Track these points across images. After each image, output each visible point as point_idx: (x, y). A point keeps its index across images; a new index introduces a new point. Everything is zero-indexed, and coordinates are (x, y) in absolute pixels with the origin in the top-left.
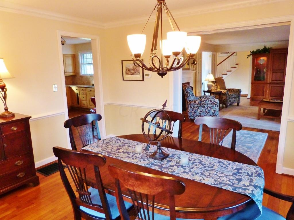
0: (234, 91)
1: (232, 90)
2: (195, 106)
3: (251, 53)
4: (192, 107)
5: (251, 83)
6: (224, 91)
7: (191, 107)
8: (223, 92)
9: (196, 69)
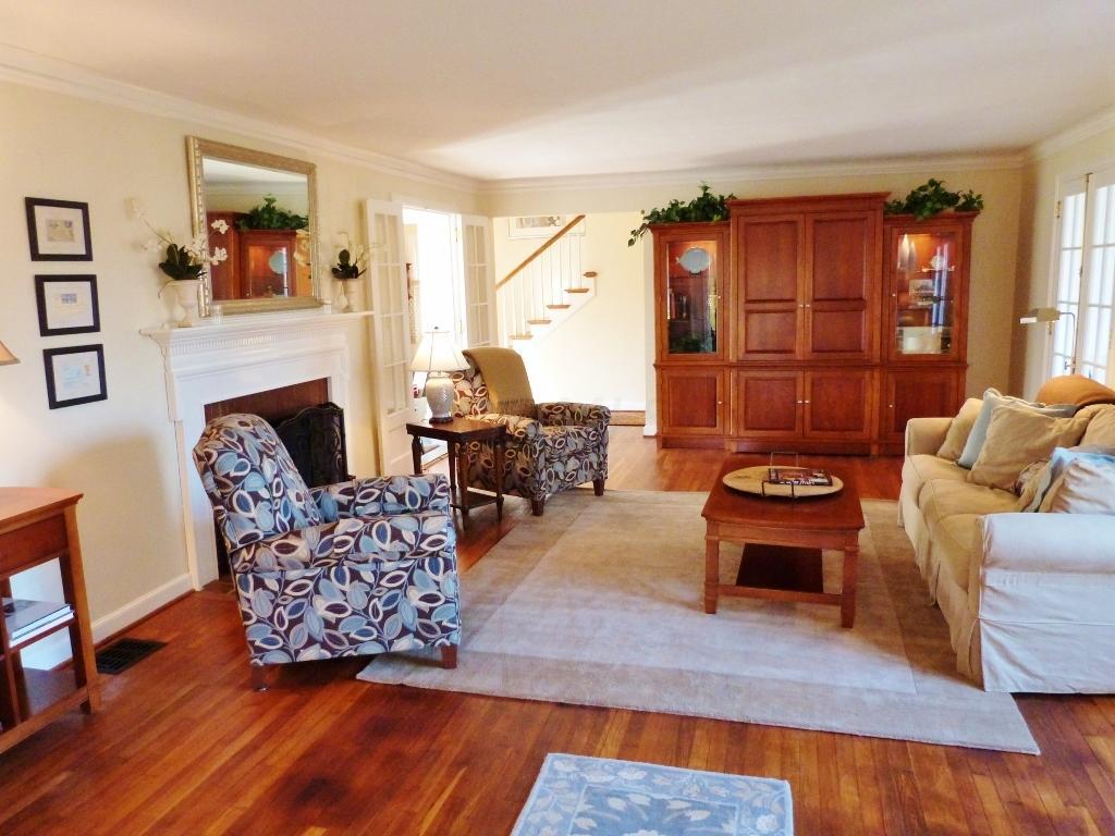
0: (572, 414)
1: (563, 413)
2: (292, 574)
3: (646, 218)
4: (272, 584)
5: (655, 366)
6: (518, 424)
7: (259, 584)
8: (511, 427)
9: (367, 305)
